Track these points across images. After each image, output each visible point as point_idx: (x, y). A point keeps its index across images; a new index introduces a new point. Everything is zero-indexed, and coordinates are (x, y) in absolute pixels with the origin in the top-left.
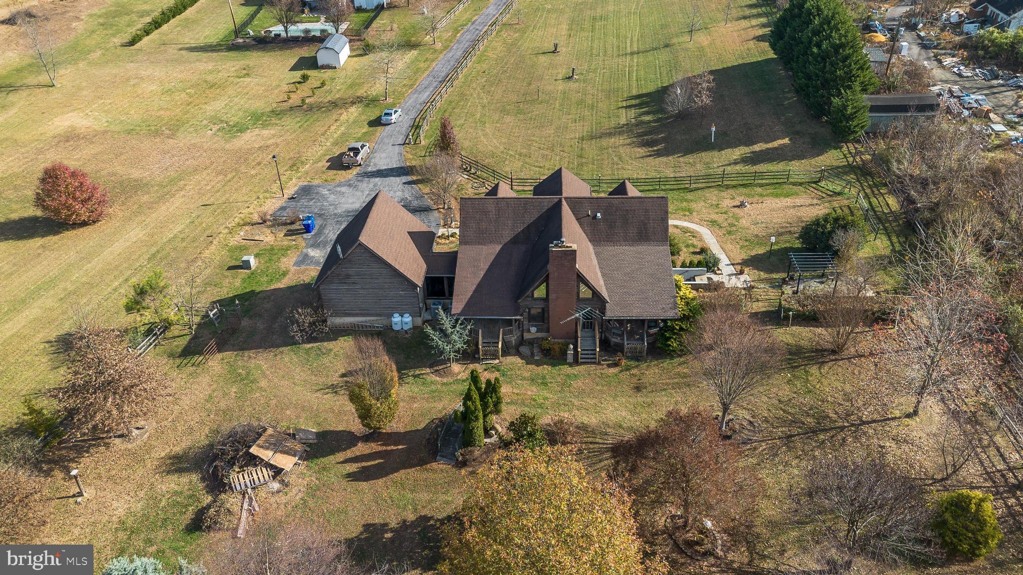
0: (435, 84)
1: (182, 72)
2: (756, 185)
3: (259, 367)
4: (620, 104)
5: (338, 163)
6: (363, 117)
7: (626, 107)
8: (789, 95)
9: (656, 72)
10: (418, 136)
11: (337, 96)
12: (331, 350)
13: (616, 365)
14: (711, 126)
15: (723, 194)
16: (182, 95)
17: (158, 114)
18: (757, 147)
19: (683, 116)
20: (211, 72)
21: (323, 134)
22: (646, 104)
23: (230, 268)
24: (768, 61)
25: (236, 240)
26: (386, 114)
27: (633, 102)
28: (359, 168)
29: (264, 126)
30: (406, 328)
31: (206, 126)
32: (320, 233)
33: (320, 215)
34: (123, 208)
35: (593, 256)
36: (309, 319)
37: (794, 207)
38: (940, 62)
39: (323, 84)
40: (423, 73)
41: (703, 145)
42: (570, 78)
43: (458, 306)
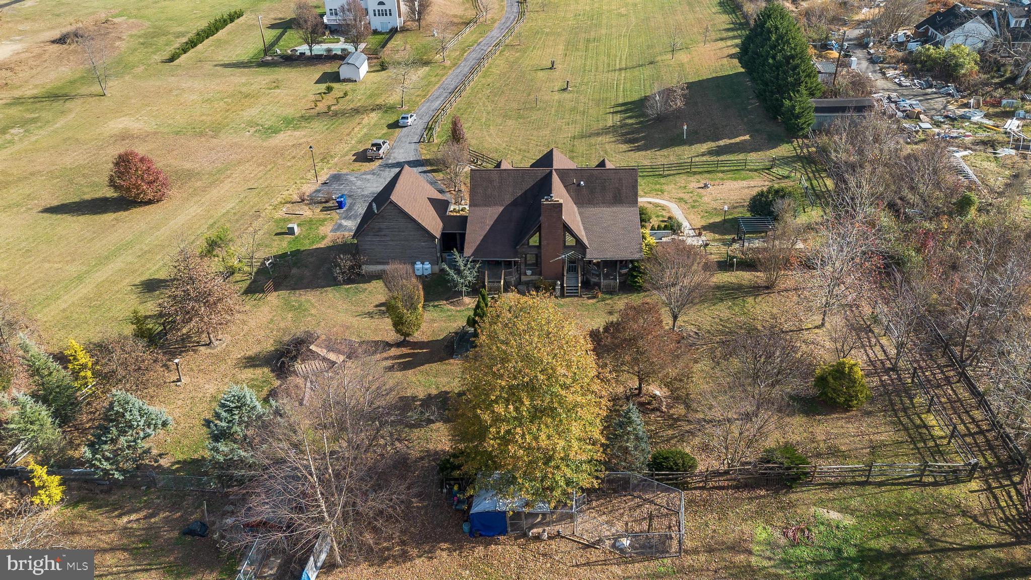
0: (445, 95)
1: (218, 84)
2: (718, 172)
3: (308, 301)
4: (608, 111)
5: (363, 157)
6: (383, 121)
7: (613, 113)
8: (753, 101)
9: (640, 84)
10: (432, 135)
11: (359, 104)
12: (366, 289)
13: (594, 297)
14: (683, 125)
15: (690, 179)
16: (221, 104)
17: (201, 119)
18: (722, 143)
19: (661, 119)
20: (244, 85)
21: (348, 135)
22: (631, 110)
23: (277, 234)
24: (737, 75)
25: (280, 214)
26: (403, 118)
27: (619, 109)
28: (380, 161)
29: (295, 128)
30: (426, 273)
31: (244, 129)
32: (350, 209)
33: (350, 196)
34: (180, 191)
35: (577, 215)
36: (349, 263)
37: (749, 187)
38: (884, 74)
39: (346, 94)
40: (434, 85)
41: (677, 141)
42: (565, 90)
43: (469, 250)
